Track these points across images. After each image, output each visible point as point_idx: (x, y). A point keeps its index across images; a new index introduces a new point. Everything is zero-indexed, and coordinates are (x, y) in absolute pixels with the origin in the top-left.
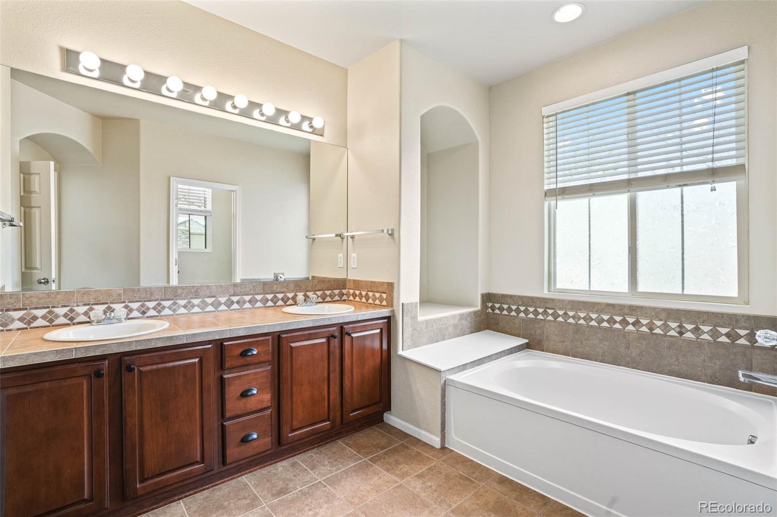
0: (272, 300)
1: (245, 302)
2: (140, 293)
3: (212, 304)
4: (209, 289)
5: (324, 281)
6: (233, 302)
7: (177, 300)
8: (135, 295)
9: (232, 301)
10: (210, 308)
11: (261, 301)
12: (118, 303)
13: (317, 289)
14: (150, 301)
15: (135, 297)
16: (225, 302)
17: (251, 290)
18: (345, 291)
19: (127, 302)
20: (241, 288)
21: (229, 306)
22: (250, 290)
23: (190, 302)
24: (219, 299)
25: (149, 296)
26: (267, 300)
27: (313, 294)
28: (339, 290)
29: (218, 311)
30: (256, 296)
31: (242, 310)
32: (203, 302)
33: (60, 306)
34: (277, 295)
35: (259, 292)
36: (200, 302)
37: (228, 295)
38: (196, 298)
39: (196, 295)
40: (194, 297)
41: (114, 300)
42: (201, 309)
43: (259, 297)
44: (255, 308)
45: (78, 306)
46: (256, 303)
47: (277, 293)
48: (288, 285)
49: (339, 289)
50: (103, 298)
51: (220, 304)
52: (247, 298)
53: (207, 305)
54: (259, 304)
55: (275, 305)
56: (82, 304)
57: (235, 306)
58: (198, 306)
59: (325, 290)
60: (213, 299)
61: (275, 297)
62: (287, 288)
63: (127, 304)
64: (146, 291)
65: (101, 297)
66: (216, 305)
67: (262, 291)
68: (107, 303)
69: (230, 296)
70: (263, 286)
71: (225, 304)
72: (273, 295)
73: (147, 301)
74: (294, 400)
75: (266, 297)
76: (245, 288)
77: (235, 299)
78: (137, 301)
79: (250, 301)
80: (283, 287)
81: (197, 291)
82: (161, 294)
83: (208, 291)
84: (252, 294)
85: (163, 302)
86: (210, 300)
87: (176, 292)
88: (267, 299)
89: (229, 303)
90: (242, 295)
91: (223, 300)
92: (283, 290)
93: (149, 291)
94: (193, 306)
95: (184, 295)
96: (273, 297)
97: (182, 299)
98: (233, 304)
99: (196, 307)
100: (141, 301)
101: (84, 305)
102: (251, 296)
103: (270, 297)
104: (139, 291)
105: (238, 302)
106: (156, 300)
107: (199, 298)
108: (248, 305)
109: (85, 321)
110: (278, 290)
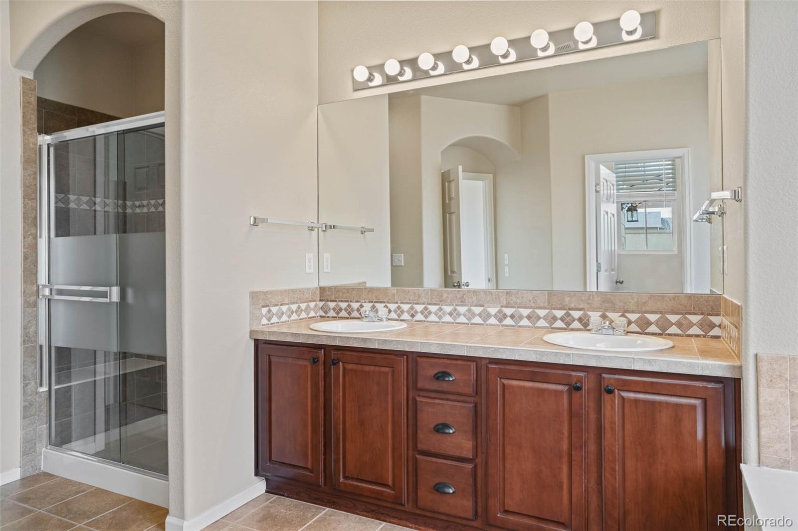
0: (562, 319)
1: (521, 317)
2: (409, 294)
3: (480, 315)
4: (476, 295)
5: (663, 297)
6: (505, 316)
7: (442, 305)
8: (406, 296)
9: (505, 314)
10: (478, 320)
11: (545, 318)
12: (393, 303)
13: (648, 309)
14: (418, 304)
15: (406, 298)
16: (495, 314)
17: (530, 301)
18: (715, 320)
19: (399, 302)
20: (516, 297)
21: (500, 320)
22: (528, 302)
23: (455, 310)
24: (488, 309)
25: (417, 298)
26: (555, 319)
27: (620, 316)
28: (702, 316)
29: (487, 325)
30: (537, 311)
31: (516, 328)
32: (469, 311)
33: (354, 301)
34: (571, 312)
35: (542, 305)
36: (466, 311)
37: (499, 305)
38: (462, 305)
39: (462, 302)
40: (460, 303)
41: (389, 300)
42: (467, 319)
43: (542, 313)
44: (536, 328)
45: (365, 302)
46: (538, 321)
47: (570, 309)
48: (589, 299)
49: (702, 314)
50: (382, 297)
51: (489, 316)
52: (525, 312)
53: (474, 315)
54: (542, 323)
55: (568, 327)
56: (368, 301)
57: (508, 321)
58: (465, 315)
59: (666, 313)
60: (481, 309)
61: (568, 315)
62: (588, 304)
63: (400, 305)
64: (415, 293)
65: (380, 297)
66: (486, 316)
67: (546, 304)
68: (384, 302)
69: (502, 307)
70: (548, 296)
71: (495, 316)
72: (565, 311)
73: (416, 304)
74: (508, 466)
75: (552, 313)
76: (522, 297)
77: (509, 311)
78: (407, 303)
79: (529, 317)
80: (582, 300)
81: (463, 297)
82: (427, 297)
83: (474, 298)
84: (531, 308)
85: (429, 307)
86: (477, 310)
87: (442, 296)
88: (554, 316)
89: (502, 317)
90: (518, 307)
91: (493, 311)
92: (580, 306)
93: (417, 293)
94: (459, 315)
95: (449, 301)
96: (565, 314)
97: (447, 305)
98: (505, 318)
99: (462, 316)
100: (411, 303)
101: (369, 302)
102: (530, 310)
103: (559, 314)
104: (409, 292)
105: (512, 316)
106: (423, 304)
107: (465, 306)
108: (525, 322)
109: (345, 316)
110: (573, 305)
